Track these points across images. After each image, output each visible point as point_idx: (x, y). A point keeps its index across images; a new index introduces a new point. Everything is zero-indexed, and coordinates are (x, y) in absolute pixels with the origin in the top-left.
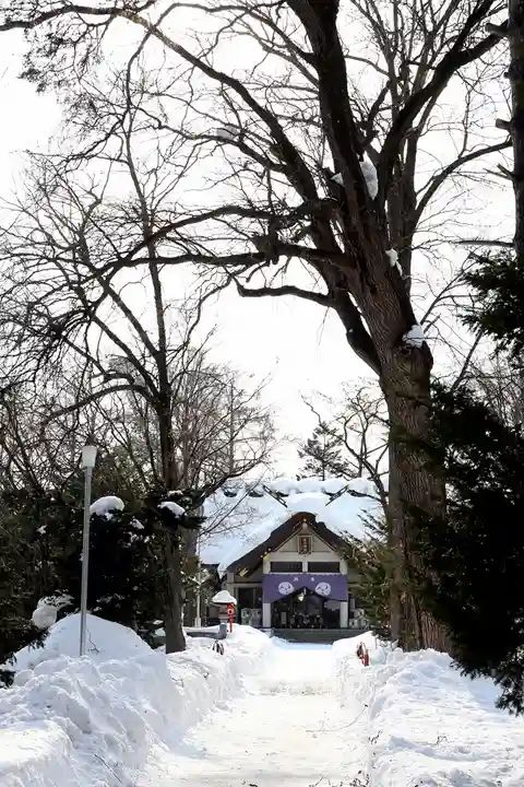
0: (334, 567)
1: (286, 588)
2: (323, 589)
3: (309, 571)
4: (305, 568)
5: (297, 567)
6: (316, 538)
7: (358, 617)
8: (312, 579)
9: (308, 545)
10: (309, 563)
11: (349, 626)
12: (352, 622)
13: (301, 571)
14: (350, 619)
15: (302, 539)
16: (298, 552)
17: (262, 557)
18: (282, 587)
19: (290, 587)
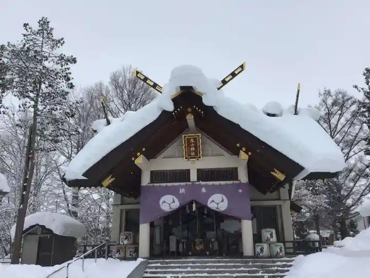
0: (231, 174)
1: (169, 203)
2: (218, 202)
3: (199, 180)
4: (194, 176)
5: (183, 175)
6: (205, 138)
7: (268, 240)
8: (204, 190)
9: (196, 147)
10: (199, 170)
11: (257, 253)
12: (260, 247)
13: (189, 180)
14: (257, 244)
15: (189, 140)
16: (184, 158)
17: (133, 159)
18: (164, 202)
19: (174, 202)
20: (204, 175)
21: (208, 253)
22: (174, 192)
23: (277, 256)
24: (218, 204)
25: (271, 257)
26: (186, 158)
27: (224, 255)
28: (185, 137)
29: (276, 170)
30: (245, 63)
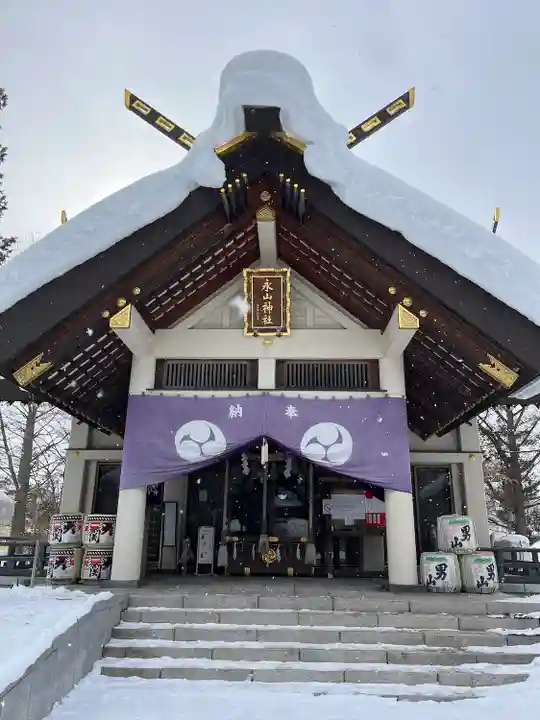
0: (364, 375)
1: (199, 441)
2: (327, 443)
3: (279, 385)
4: (267, 377)
5: (242, 374)
7: (456, 544)
8: (291, 412)
9: (276, 302)
10: (279, 363)
11: (426, 578)
12: (436, 564)
13: (254, 385)
14: (425, 556)
15: (258, 284)
16: (246, 330)
17: (106, 314)
18: (187, 438)
19: (212, 438)
20: (294, 375)
21: (290, 570)
22: (213, 413)
23: (480, 588)
24: (327, 448)
25: (463, 590)
26: (250, 330)
27: (330, 576)
28: (249, 274)
29: (493, 360)
30: (414, 89)
